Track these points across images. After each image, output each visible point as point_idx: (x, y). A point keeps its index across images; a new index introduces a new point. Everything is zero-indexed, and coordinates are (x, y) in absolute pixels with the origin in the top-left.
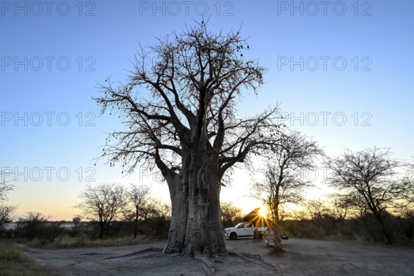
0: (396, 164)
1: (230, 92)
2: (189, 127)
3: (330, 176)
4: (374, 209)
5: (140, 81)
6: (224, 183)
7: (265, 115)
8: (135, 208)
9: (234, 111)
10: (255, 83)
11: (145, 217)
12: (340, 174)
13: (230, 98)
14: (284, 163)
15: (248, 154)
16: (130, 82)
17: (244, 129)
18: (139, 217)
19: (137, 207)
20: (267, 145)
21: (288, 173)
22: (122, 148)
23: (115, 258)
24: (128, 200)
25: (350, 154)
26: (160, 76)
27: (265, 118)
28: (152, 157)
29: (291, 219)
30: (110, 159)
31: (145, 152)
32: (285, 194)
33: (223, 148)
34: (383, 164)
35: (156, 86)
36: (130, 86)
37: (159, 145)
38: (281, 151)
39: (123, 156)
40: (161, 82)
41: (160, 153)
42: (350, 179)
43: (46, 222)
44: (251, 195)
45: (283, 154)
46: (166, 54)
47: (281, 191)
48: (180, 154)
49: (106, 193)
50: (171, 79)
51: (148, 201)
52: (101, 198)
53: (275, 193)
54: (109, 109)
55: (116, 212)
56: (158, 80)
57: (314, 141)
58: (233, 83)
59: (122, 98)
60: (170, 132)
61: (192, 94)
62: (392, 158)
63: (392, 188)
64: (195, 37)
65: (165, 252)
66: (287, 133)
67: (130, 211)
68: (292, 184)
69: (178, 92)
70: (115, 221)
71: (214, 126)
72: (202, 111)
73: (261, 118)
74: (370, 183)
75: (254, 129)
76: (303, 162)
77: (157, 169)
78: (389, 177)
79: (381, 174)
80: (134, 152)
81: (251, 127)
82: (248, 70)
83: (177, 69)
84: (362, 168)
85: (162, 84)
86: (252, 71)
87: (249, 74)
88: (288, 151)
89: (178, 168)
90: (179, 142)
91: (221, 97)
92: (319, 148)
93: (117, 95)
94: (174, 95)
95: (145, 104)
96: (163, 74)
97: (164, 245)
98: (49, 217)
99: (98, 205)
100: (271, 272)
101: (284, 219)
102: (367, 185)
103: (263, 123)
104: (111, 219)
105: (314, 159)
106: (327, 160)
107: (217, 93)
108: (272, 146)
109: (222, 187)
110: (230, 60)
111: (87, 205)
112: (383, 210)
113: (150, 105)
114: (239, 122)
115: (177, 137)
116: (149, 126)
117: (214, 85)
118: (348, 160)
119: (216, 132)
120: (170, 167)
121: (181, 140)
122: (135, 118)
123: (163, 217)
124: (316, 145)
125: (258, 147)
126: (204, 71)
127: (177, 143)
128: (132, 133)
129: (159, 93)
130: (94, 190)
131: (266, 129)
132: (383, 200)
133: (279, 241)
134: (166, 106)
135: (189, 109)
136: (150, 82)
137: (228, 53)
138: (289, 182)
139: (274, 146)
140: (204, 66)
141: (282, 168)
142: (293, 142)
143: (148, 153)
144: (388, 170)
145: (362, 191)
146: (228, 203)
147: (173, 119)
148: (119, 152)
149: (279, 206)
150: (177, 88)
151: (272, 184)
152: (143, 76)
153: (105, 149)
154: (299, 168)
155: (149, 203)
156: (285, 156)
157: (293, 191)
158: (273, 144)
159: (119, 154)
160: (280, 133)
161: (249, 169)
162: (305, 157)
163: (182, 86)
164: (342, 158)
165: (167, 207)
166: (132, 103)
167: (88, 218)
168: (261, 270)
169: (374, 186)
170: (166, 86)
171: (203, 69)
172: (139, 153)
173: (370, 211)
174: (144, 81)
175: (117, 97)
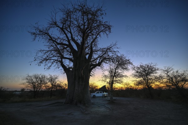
0: (158, 70)
1: (96, 35)
2: (77, 50)
3: (134, 73)
4: (148, 86)
5: (54, 26)
6: (91, 75)
7: (110, 46)
8: (51, 85)
9: (98, 44)
10: (108, 32)
11: (56, 89)
12: (137, 73)
13: (96, 38)
14: (117, 67)
15: (102, 63)
16: (49, 26)
17: (101, 52)
18: (53, 89)
19: (52, 84)
20: (110, 60)
21: (118, 71)
22: (45, 58)
23: (41, 106)
24: (48, 81)
25: (142, 65)
26: (64, 24)
27: (111, 48)
28: (59, 62)
29: (117, 89)
30: (39, 62)
31: (56, 60)
32: (116, 80)
33: (92, 60)
34: (154, 69)
35: (62, 29)
36: (48, 28)
37: (62, 57)
38: (116, 63)
39: (45, 61)
40: (64, 27)
41: (63, 61)
42: (141, 75)
43: (5, 91)
44: (103, 80)
45: (116, 64)
46: (67, 14)
47: (115, 79)
48: (72, 62)
49: (37, 78)
50: (69, 27)
51: (57, 82)
52: (34, 80)
53: (112, 79)
54: (37, 38)
55: (42, 86)
56: (63, 26)
57: (129, 59)
58: (98, 32)
59: (44, 33)
60: (68, 51)
61: (79, 35)
62: (157, 67)
63: (155, 78)
64: (82, 7)
65: (64, 103)
66: (119, 55)
67: (49, 86)
68: (119, 76)
69: (72, 33)
70: (41, 91)
71: (88, 50)
72: (83, 43)
73: (109, 48)
74: (148, 76)
75: (106, 52)
76: (124, 67)
77: (61, 68)
78: (155, 74)
79: (152, 73)
80: (50, 59)
81: (104, 51)
82: (105, 26)
83: (72, 22)
84: (146, 70)
85: (65, 29)
86: (107, 26)
87: (105, 28)
88: (119, 63)
89: (71, 68)
90: (72, 56)
91: (92, 37)
92: (131, 62)
93: (42, 32)
94: (70, 34)
95: (57, 38)
96: (65, 23)
97: (63, 101)
98: (8, 89)
99: (33, 83)
100: (108, 110)
101: (115, 90)
102: (147, 77)
103: (110, 50)
104: (39, 90)
105: (129, 66)
106: (133, 67)
107: (91, 36)
108: (112, 60)
109: (90, 76)
110: (97, 20)
111: (27, 83)
112: (151, 87)
113: (59, 38)
114: (99, 49)
115: (71, 54)
116: (58, 48)
117: (89, 31)
118: (141, 67)
119: (89, 53)
120: (68, 67)
121: (73, 55)
122: (51, 44)
123: (64, 89)
124: (130, 60)
125: (107, 60)
126: (85, 24)
127: (71, 57)
128: (50, 51)
129: (63, 33)
130: (31, 77)
131: (110, 53)
132: (151, 83)
133: (112, 98)
134: (67, 39)
135: (77, 42)
136: (59, 27)
137: (97, 16)
138: (118, 75)
139: (113, 60)
140: (85, 22)
141: (116, 69)
142: (121, 59)
143: (57, 60)
144: (155, 72)
145: (144, 79)
146: (93, 83)
147: (70, 46)
148: (43, 59)
149: (113, 85)
150: (72, 31)
151: (111, 76)
152: (55, 23)
153: (36, 57)
154: (122, 70)
155: (58, 83)
156: (117, 64)
157: (119, 79)
158: (113, 59)
159: (43, 60)
160: (116, 55)
161: (102, 69)
162: (125, 65)
163: (74, 30)
164: (139, 66)
165: (66, 85)
166: (50, 36)
167: (27, 89)
168: (104, 110)
169: (149, 77)
170: (67, 30)
171: (85, 23)
172: (53, 60)
173: (147, 87)
174: (56, 26)
175: (42, 33)
